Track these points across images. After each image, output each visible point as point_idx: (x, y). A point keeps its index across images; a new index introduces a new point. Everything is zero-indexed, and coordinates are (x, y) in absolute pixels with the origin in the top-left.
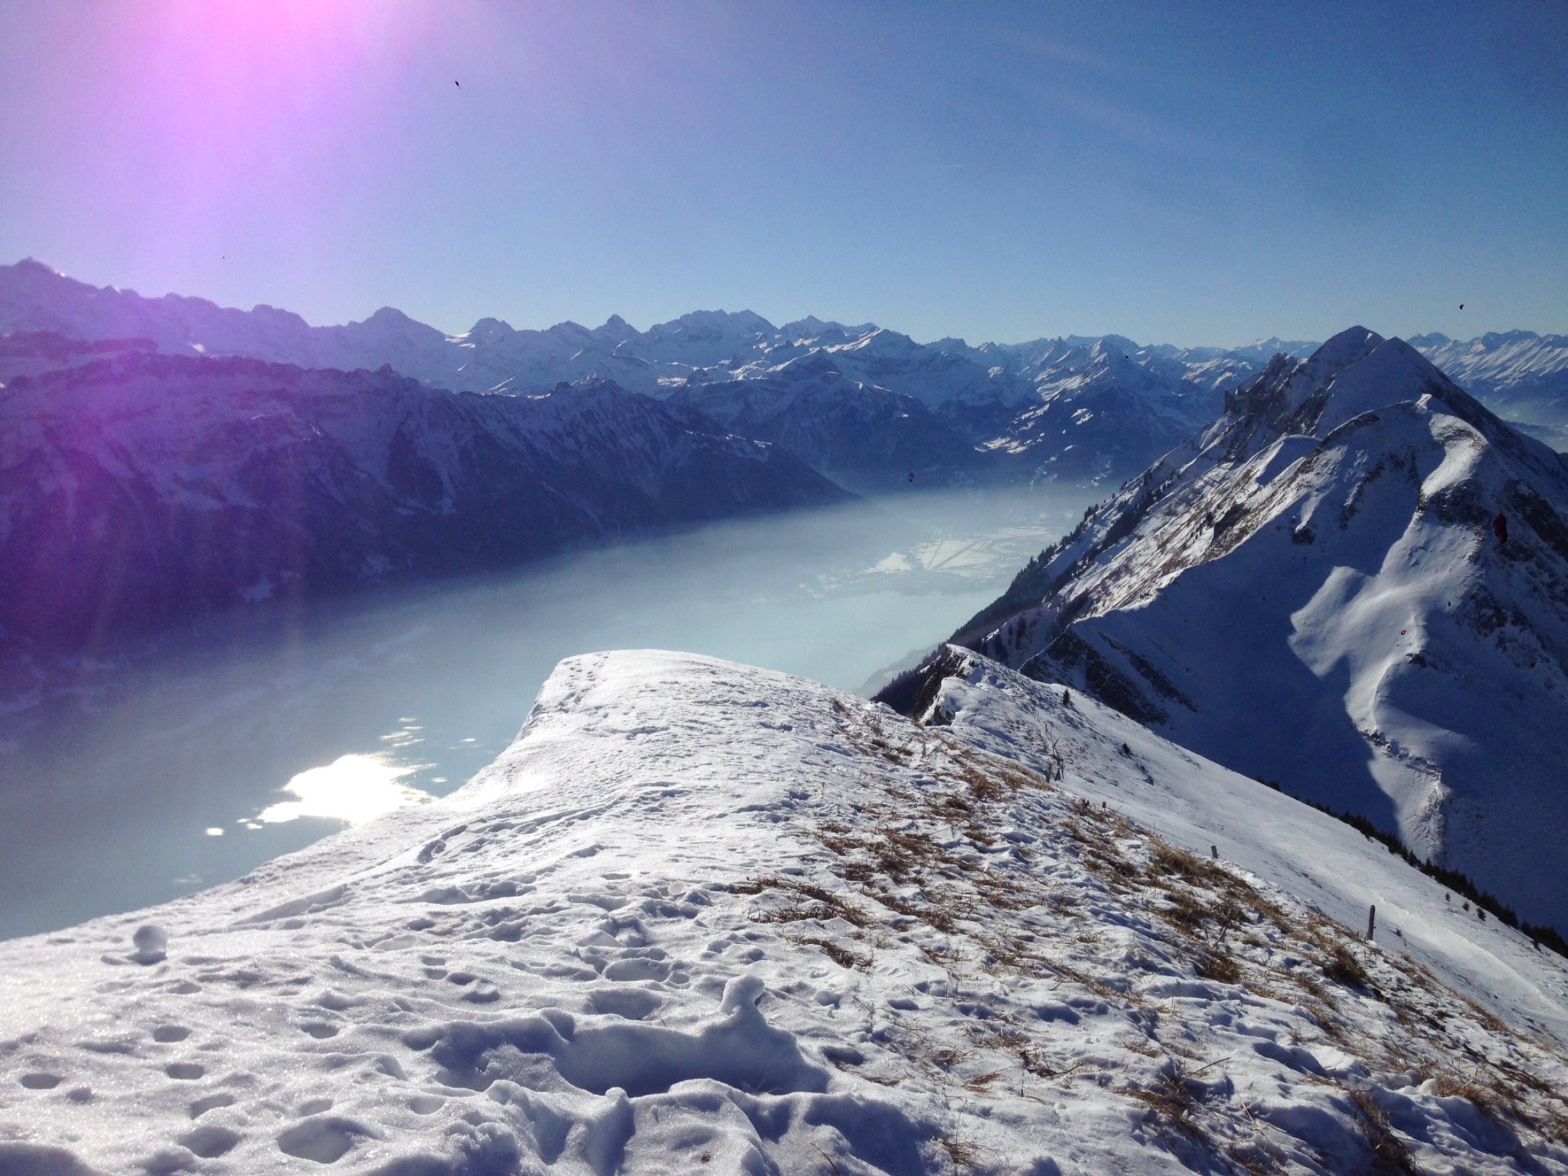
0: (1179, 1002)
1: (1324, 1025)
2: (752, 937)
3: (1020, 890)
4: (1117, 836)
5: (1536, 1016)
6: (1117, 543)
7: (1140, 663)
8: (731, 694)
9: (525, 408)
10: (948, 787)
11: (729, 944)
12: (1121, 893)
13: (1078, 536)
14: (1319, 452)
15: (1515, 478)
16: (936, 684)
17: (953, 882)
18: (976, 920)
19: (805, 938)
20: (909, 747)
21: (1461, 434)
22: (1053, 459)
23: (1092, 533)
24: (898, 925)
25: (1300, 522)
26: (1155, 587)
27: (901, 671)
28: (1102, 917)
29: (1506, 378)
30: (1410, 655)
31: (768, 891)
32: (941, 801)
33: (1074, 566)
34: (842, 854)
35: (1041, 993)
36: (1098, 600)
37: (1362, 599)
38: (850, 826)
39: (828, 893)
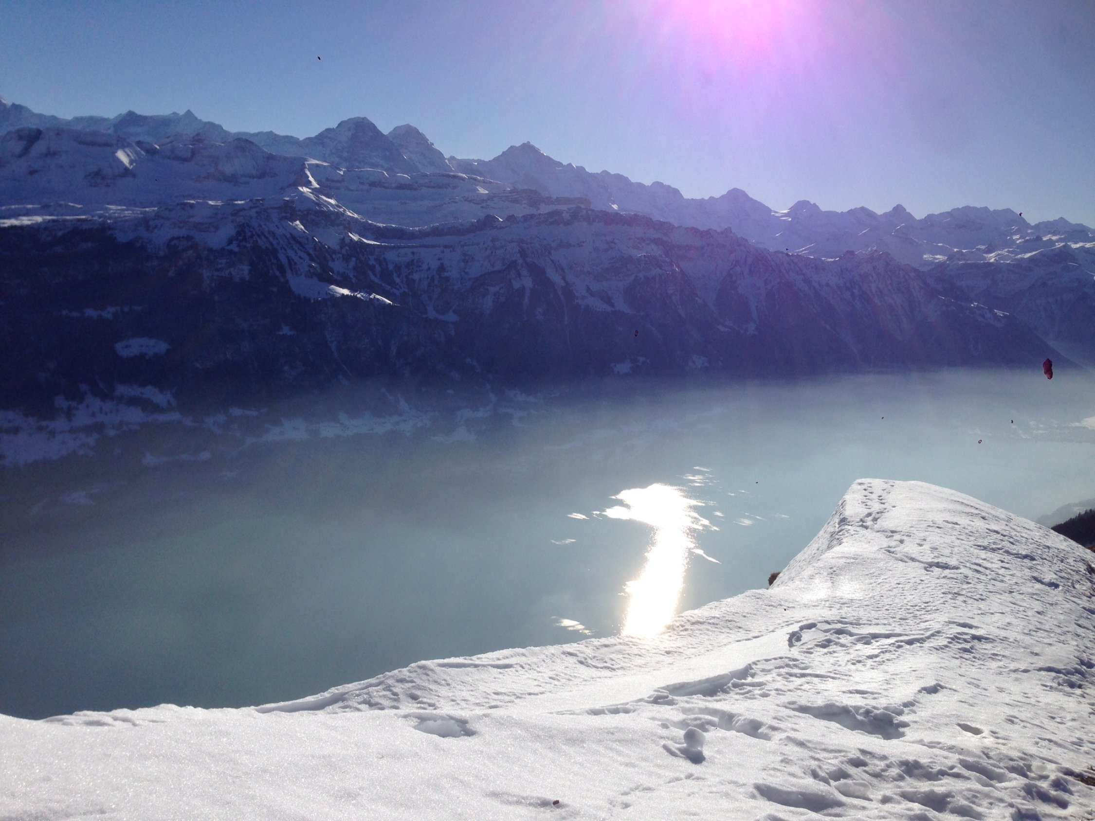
8: (1004, 543)
9: (818, 266)
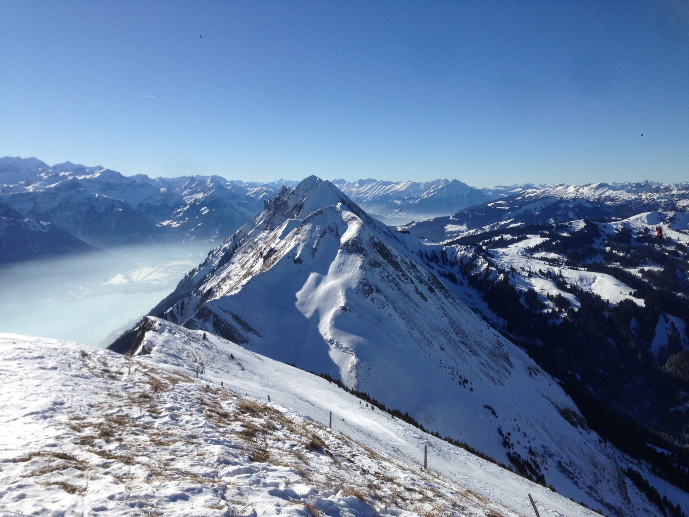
0: (238, 478)
1: (302, 474)
2: (21, 487)
3: (171, 435)
4: (222, 400)
5: (395, 445)
6: (223, 266)
7: (236, 318)
8: (24, 354)
10: (141, 388)
11: (7, 493)
12: (221, 427)
13: (206, 263)
14: (302, 226)
15: (373, 235)
16: (143, 335)
17: (138, 437)
18: (146, 455)
19: (51, 482)
20: (122, 371)
21: (353, 219)
22: (193, 229)
23: (212, 262)
24: (105, 466)
25: (297, 255)
26: (241, 284)
27: (125, 330)
28: (209, 442)
29: (367, 197)
30: (341, 307)
31: (34, 459)
32: (137, 396)
33: (205, 277)
34: (79, 431)
35: (172, 488)
36: (217, 291)
37: (322, 285)
38: (86, 415)
39: (68, 454)
